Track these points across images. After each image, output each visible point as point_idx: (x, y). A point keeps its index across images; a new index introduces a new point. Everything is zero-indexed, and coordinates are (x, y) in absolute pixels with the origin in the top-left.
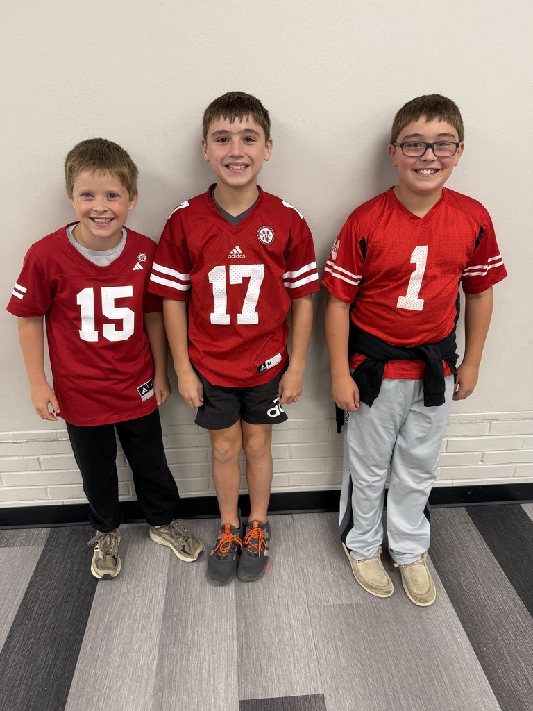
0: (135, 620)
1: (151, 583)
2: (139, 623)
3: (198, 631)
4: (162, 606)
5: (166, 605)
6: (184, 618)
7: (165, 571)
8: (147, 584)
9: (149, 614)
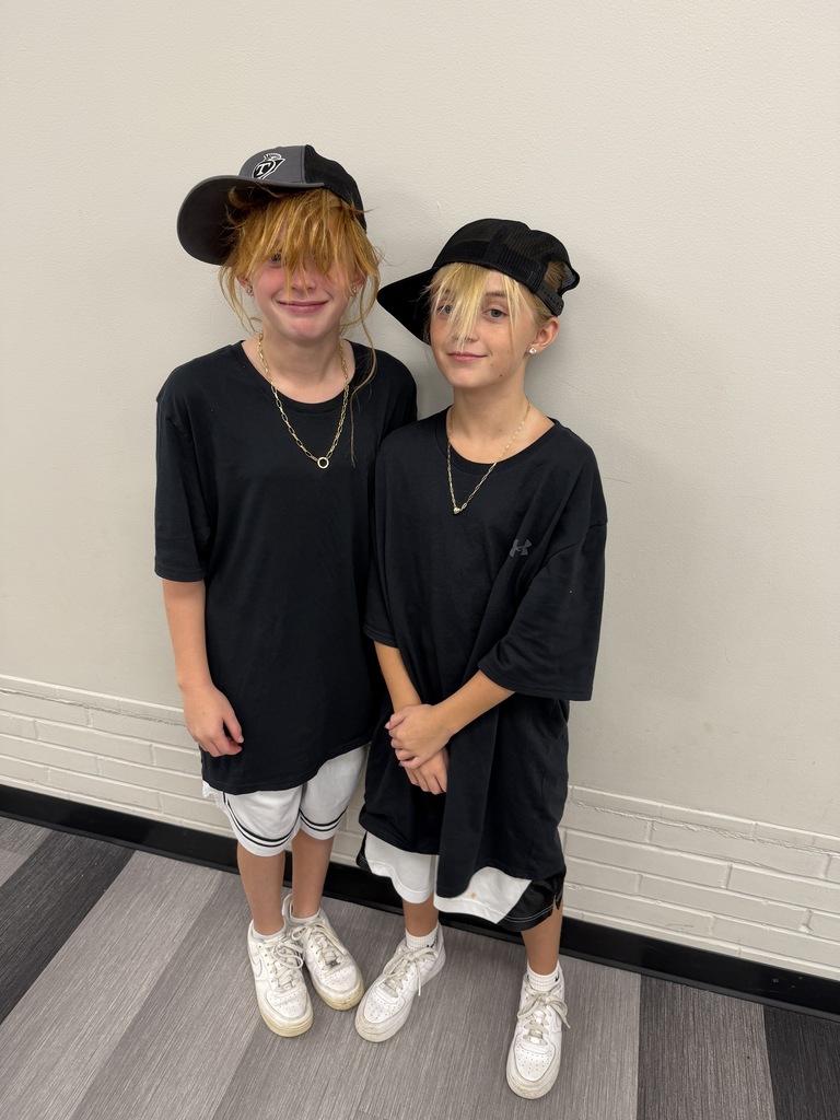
0: (79, 1031)
1: (136, 972)
2: (81, 1038)
3: (158, 1087)
4: (129, 1019)
5: (136, 1020)
6: (150, 1054)
7: (168, 958)
8: (130, 972)
9: (104, 1027)
